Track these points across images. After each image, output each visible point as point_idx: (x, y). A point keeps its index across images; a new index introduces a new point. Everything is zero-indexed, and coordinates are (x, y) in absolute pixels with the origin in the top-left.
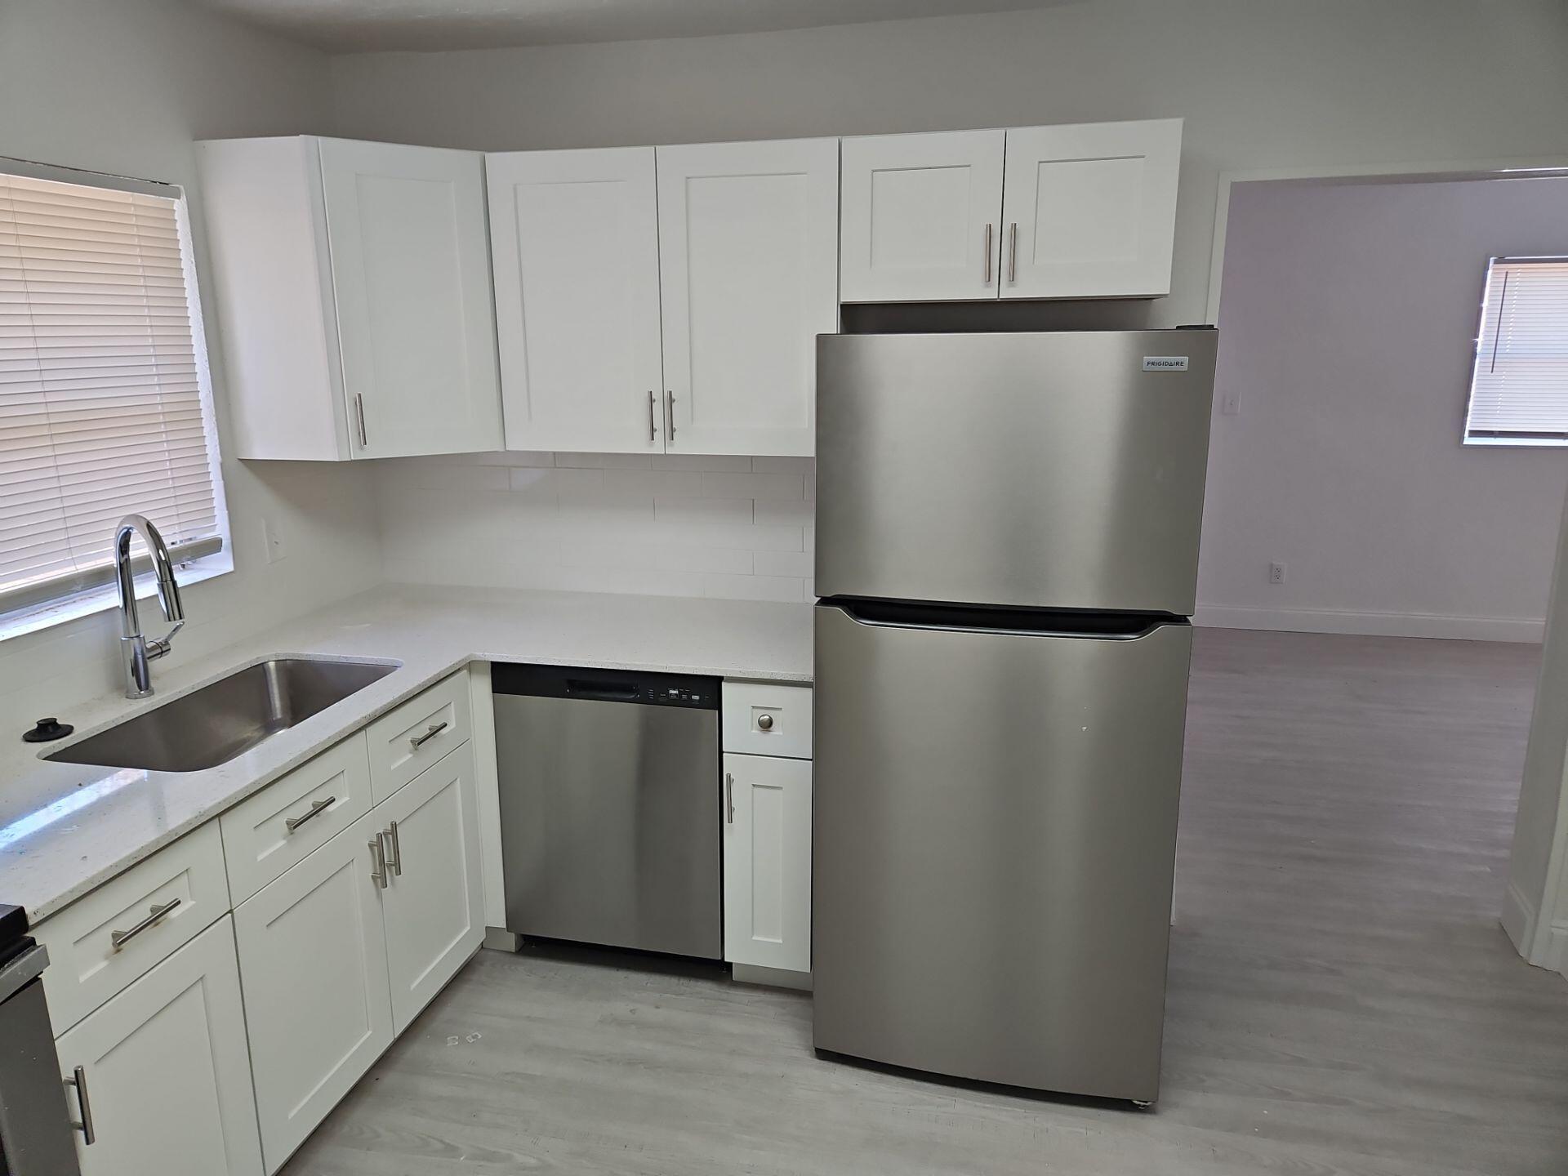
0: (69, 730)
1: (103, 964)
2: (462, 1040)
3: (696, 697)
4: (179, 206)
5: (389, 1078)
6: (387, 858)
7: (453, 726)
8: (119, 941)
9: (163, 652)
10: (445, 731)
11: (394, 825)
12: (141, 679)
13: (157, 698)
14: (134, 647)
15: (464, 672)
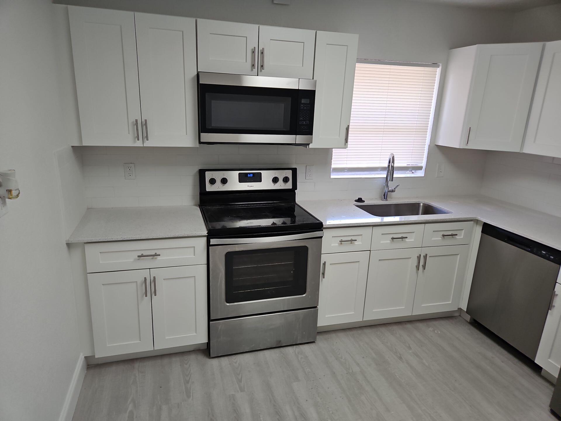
1: (338, 245)
2: (434, 330)
3: (552, 257)
4: (439, 70)
5: (409, 326)
6: (422, 263)
7: (462, 237)
8: (341, 241)
9: (393, 191)
10: (457, 237)
11: (426, 255)
12: (385, 196)
13: (387, 202)
14: (386, 188)
15: (473, 222)
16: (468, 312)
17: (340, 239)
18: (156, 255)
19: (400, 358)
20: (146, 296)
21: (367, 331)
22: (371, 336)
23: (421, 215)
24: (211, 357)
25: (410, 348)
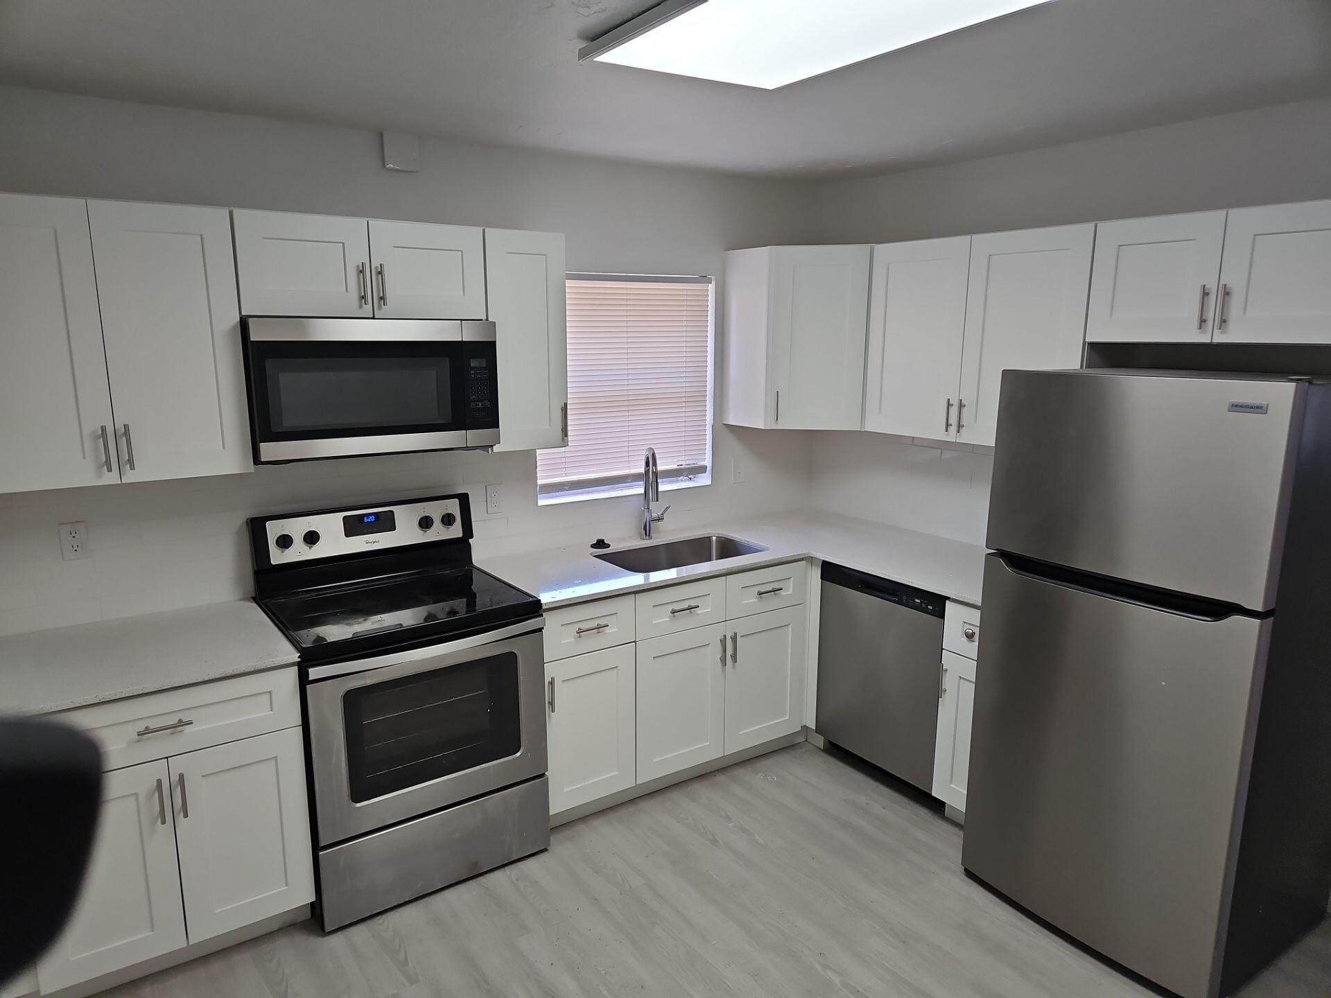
0: (609, 546)
1: (573, 640)
2: (766, 777)
3: (930, 607)
4: (711, 288)
5: (720, 778)
6: (729, 652)
7: (791, 592)
8: (580, 632)
9: (659, 519)
10: (783, 593)
11: (736, 634)
12: (647, 531)
13: (651, 541)
14: (646, 513)
15: (804, 562)
16: (819, 730)
17: (576, 627)
18: (181, 723)
19: (714, 841)
20: (164, 822)
21: (647, 805)
22: (656, 814)
23: (716, 559)
24: (326, 932)
25: (728, 819)
